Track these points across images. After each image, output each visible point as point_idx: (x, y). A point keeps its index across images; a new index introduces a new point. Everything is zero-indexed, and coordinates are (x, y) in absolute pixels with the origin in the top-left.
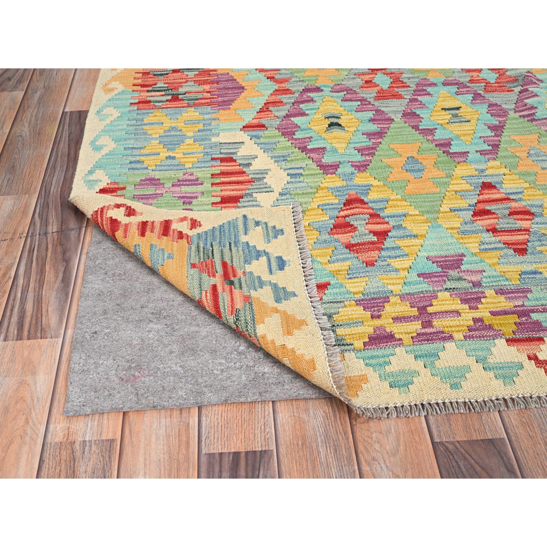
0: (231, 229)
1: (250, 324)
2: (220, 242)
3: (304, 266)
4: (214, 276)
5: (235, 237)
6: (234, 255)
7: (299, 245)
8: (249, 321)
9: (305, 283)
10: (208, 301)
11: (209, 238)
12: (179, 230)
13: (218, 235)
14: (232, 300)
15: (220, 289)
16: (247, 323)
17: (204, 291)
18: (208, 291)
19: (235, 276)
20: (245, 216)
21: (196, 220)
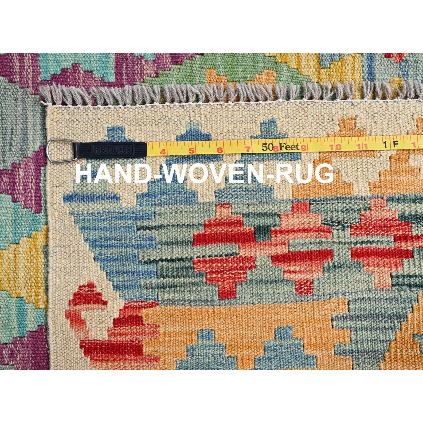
0: (103, 226)
1: (350, 205)
2: (140, 247)
3: (202, 97)
4: (251, 259)
5: (124, 218)
6: (173, 222)
7: (152, 102)
8: (345, 205)
9: (242, 103)
10: (302, 269)
11: (130, 268)
12: (112, 326)
13: (119, 250)
14: (304, 230)
15: (281, 250)
16: (347, 210)
17: (286, 275)
18: (286, 269)
19: (239, 223)
20: (68, 199)
21: (75, 294)
